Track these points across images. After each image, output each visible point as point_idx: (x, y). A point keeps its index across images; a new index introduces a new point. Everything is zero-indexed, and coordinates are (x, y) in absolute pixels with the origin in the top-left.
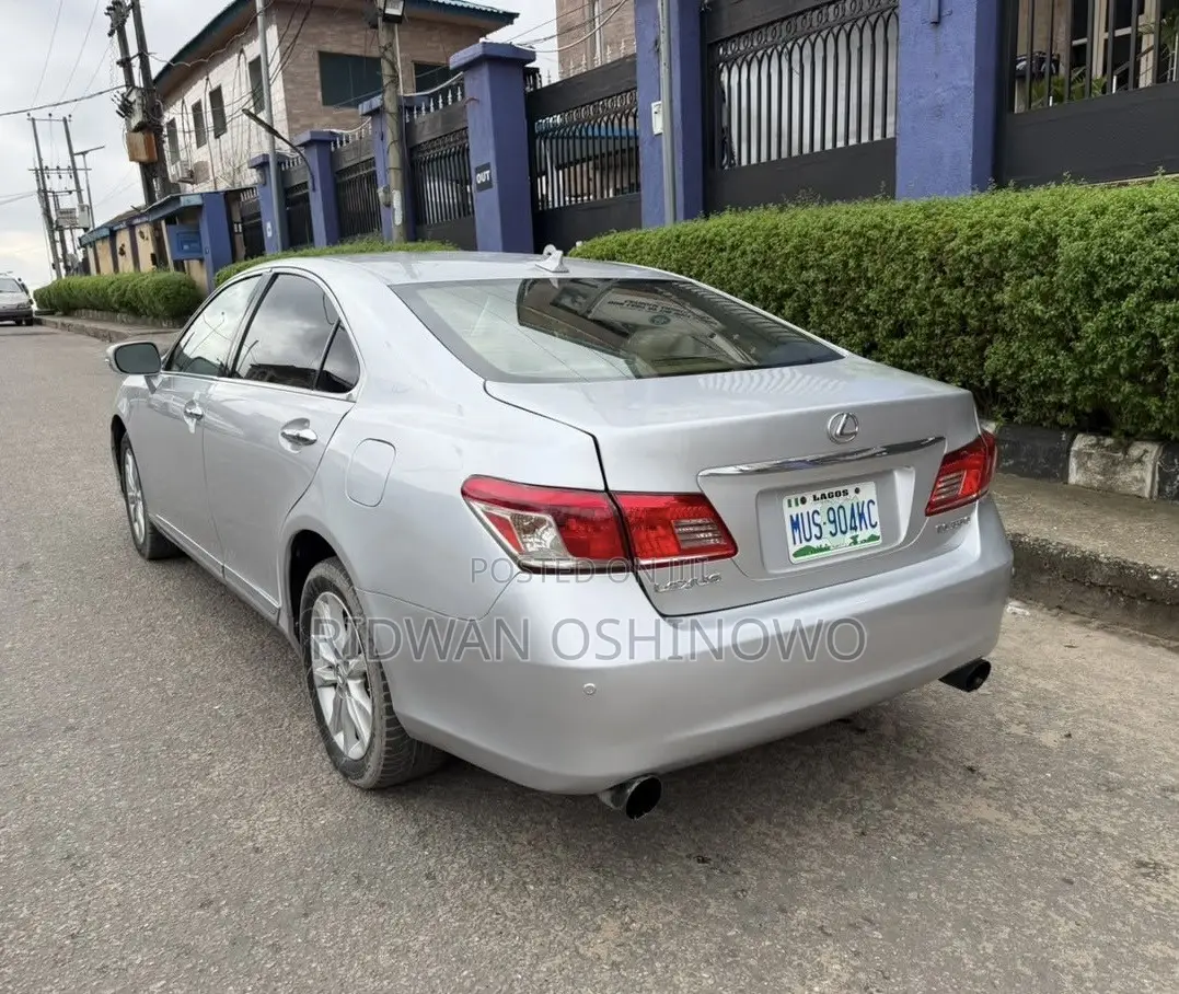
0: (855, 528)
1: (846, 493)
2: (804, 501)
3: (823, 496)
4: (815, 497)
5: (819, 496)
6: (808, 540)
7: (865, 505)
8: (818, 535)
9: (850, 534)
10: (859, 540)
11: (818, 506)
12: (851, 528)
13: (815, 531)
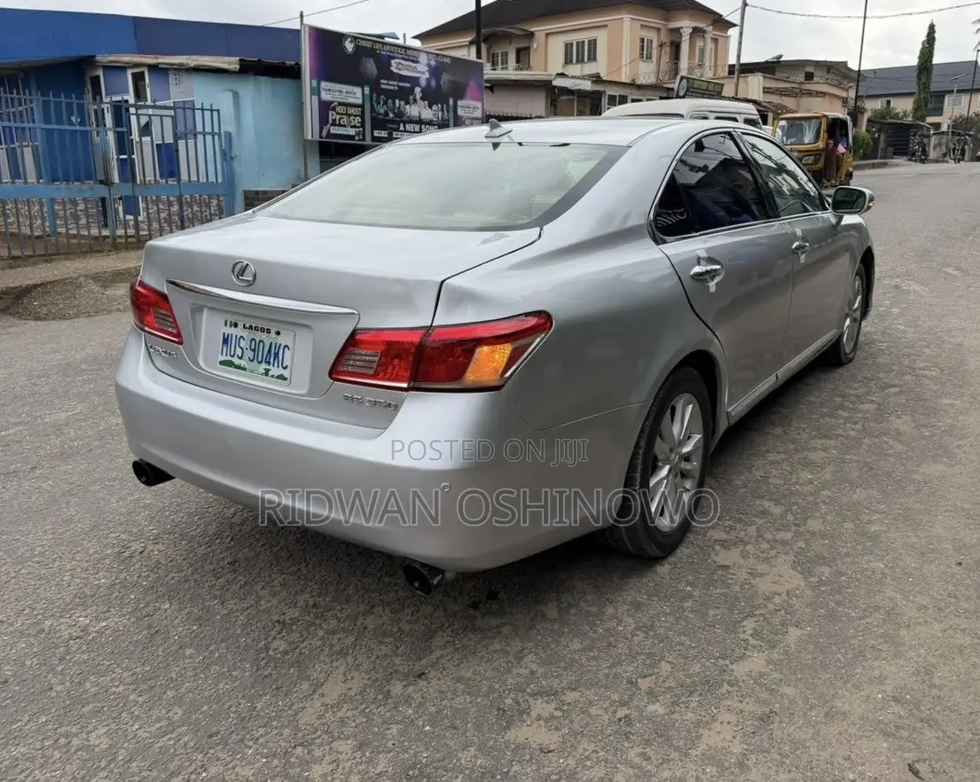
0: (269, 363)
1: (269, 331)
2: (236, 325)
3: (251, 327)
4: (244, 325)
5: (247, 326)
6: (232, 356)
7: (282, 347)
8: (240, 356)
9: (264, 366)
10: (270, 373)
11: (245, 334)
12: (266, 362)
13: (239, 352)
